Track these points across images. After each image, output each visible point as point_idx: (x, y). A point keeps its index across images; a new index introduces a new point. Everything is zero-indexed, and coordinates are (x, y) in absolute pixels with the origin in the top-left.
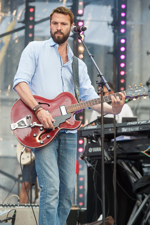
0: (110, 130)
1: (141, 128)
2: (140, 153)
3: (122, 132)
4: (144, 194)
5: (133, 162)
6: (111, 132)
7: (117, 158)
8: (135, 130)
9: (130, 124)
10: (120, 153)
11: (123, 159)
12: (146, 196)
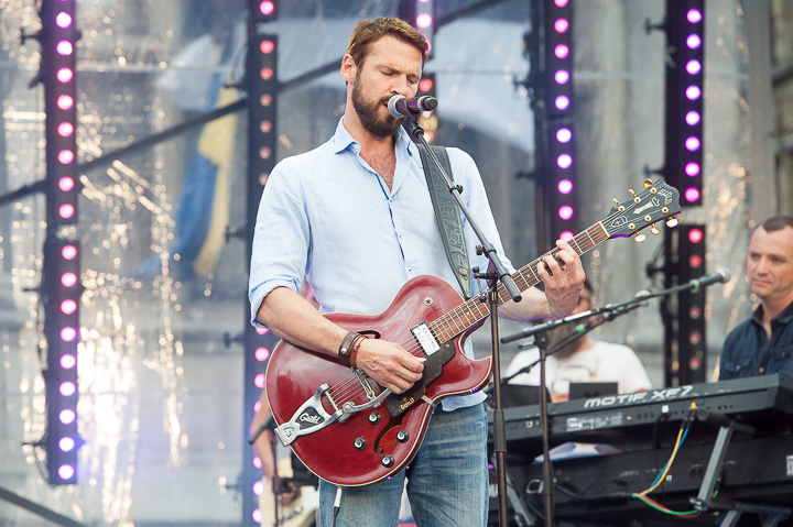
0: (530, 424)
1: (629, 418)
2: (631, 498)
3: (569, 430)
6: (533, 434)
7: (557, 519)
8: (609, 422)
9: (592, 405)
10: (564, 500)
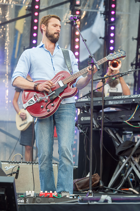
0: (99, 102)
1: (124, 102)
2: (123, 122)
3: (109, 104)
4: (125, 156)
5: (117, 129)
6: (100, 105)
7: (104, 126)
8: (119, 103)
10: (107, 122)
11: (109, 127)
12: (126, 157)
